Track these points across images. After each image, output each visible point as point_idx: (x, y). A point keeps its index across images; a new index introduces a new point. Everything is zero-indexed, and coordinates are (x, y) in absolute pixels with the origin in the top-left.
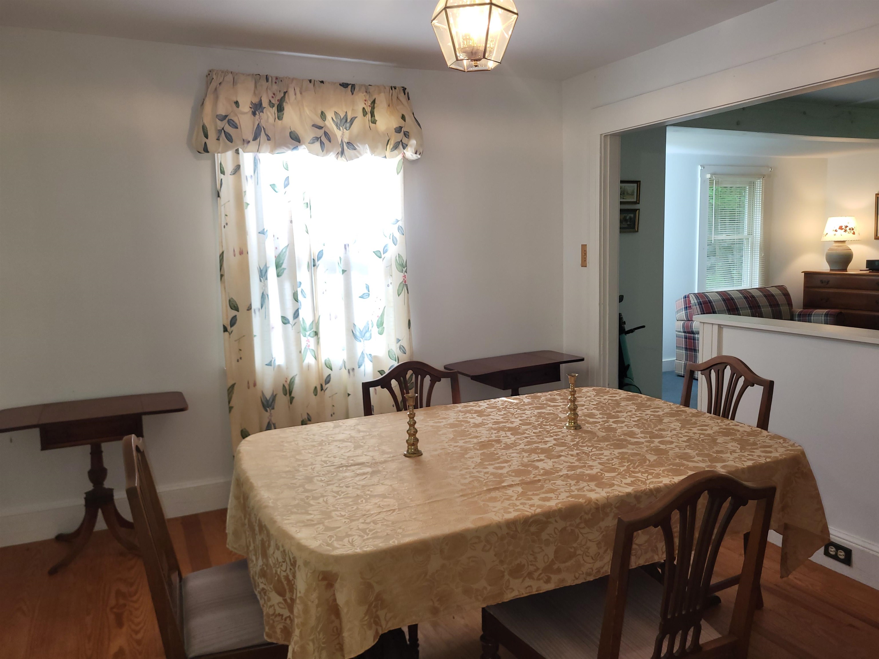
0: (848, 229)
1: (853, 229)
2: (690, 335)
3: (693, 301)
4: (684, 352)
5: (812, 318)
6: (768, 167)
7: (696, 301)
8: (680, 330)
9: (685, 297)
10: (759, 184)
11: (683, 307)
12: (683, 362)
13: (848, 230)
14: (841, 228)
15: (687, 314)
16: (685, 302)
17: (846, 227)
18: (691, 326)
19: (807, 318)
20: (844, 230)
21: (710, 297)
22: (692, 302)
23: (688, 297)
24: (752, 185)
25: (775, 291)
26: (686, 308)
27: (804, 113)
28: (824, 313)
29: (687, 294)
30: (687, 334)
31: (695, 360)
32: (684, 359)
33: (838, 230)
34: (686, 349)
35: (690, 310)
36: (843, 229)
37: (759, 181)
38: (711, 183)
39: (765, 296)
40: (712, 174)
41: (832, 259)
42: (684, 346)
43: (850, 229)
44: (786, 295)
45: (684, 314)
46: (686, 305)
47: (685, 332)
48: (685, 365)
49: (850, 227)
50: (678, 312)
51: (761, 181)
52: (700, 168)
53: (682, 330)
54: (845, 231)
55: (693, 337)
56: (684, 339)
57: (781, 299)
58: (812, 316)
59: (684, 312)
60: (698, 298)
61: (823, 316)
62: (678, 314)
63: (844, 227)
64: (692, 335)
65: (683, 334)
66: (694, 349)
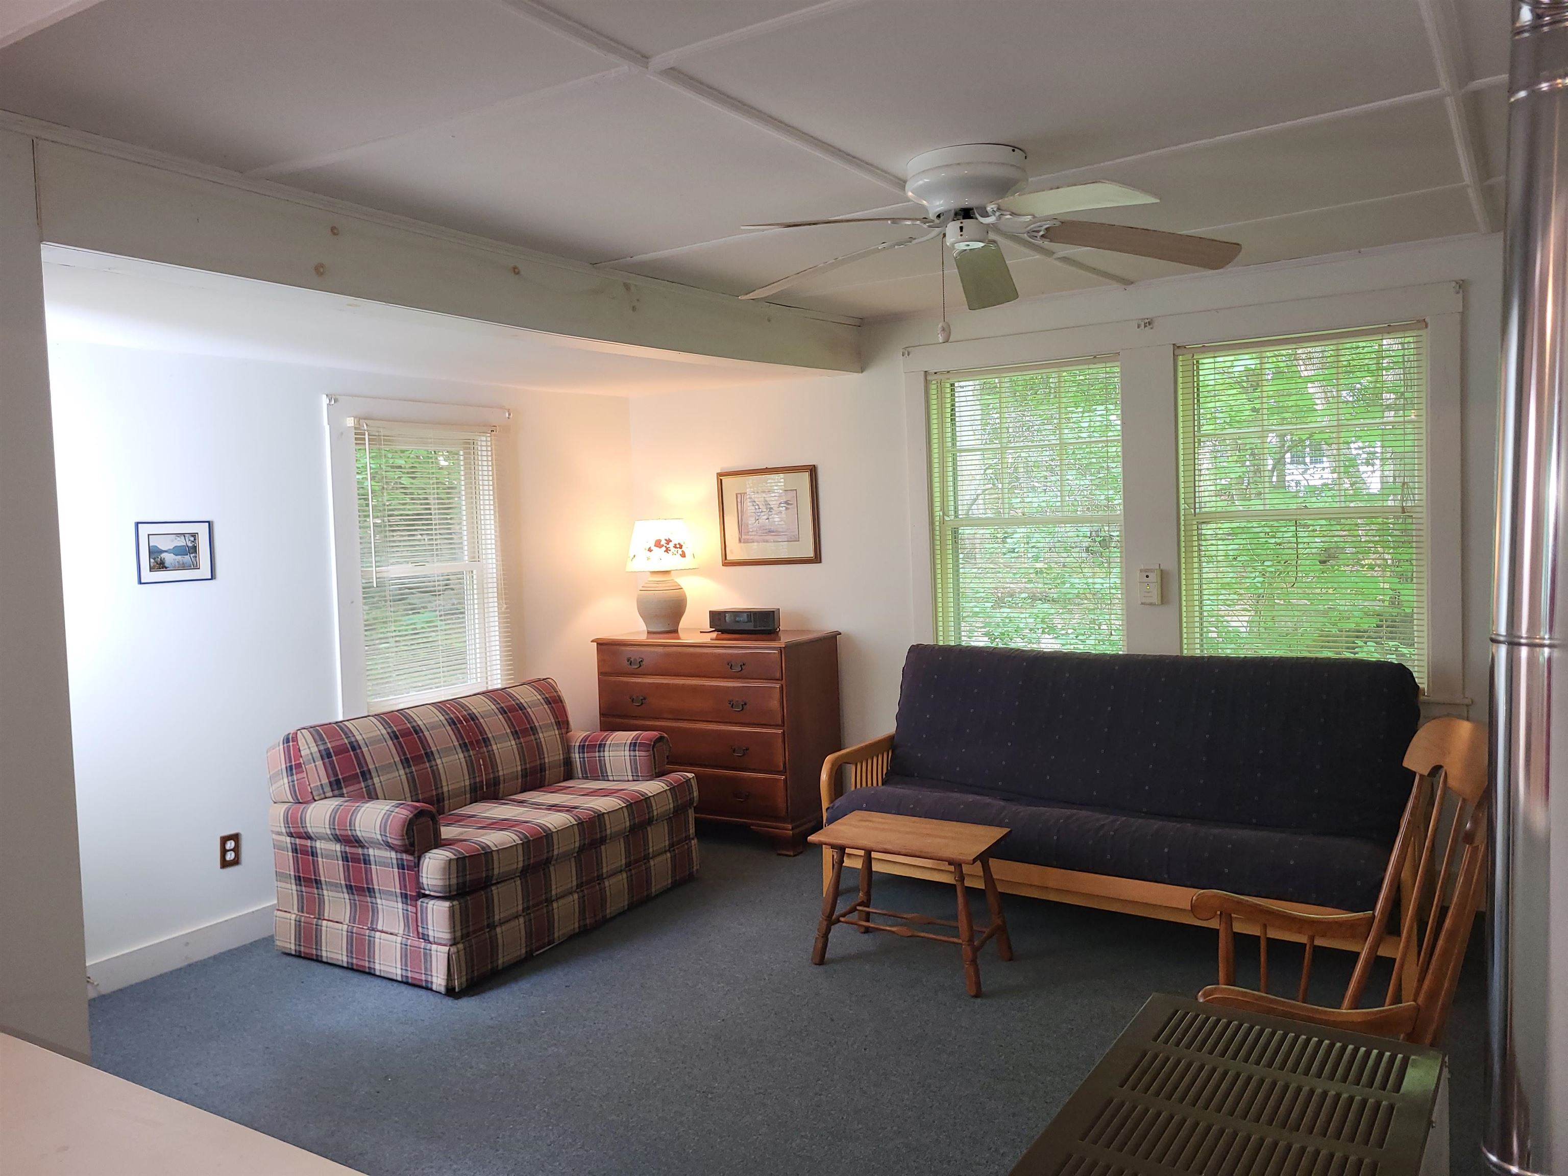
0: (671, 545)
1: (681, 547)
2: (303, 842)
3: (308, 748)
4: (294, 887)
5: (606, 754)
6: (502, 408)
7: (315, 749)
8: (279, 829)
9: (287, 740)
10: (484, 444)
11: (284, 766)
12: (293, 916)
13: (673, 549)
14: (658, 544)
15: (294, 786)
16: (287, 751)
17: (668, 541)
18: (303, 821)
19: (597, 754)
20: (664, 549)
21: (356, 733)
22: (303, 753)
23: (295, 739)
24: (469, 446)
25: (528, 696)
26: (290, 769)
27: (516, 271)
28: (629, 742)
29: (292, 730)
30: (298, 841)
31: (319, 911)
32: (296, 907)
33: (653, 548)
34: (298, 879)
35: (300, 776)
36: (663, 545)
37: (484, 439)
38: (359, 439)
39: (503, 711)
40: (359, 419)
41: (648, 611)
42: (292, 873)
43: (675, 547)
44: (555, 703)
45: (287, 786)
46: (290, 761)
47: (291, 835)
48: (298, 922)
49: (675, 541)
50: (273, 779)
51: (489, 439)
52: (325, 400)
53: (284, 830)
54: (667, 550)
55: (311, 847)
56: (290, 854)
57: (541, 715)
58: (607, 749)
59: (286, 780)
60: (322, 739)
61: (627, 748)
62: (274, 786)
63: (663, 542)
64: (308, 843)
65: (288, 839)
66: (316, 880)
